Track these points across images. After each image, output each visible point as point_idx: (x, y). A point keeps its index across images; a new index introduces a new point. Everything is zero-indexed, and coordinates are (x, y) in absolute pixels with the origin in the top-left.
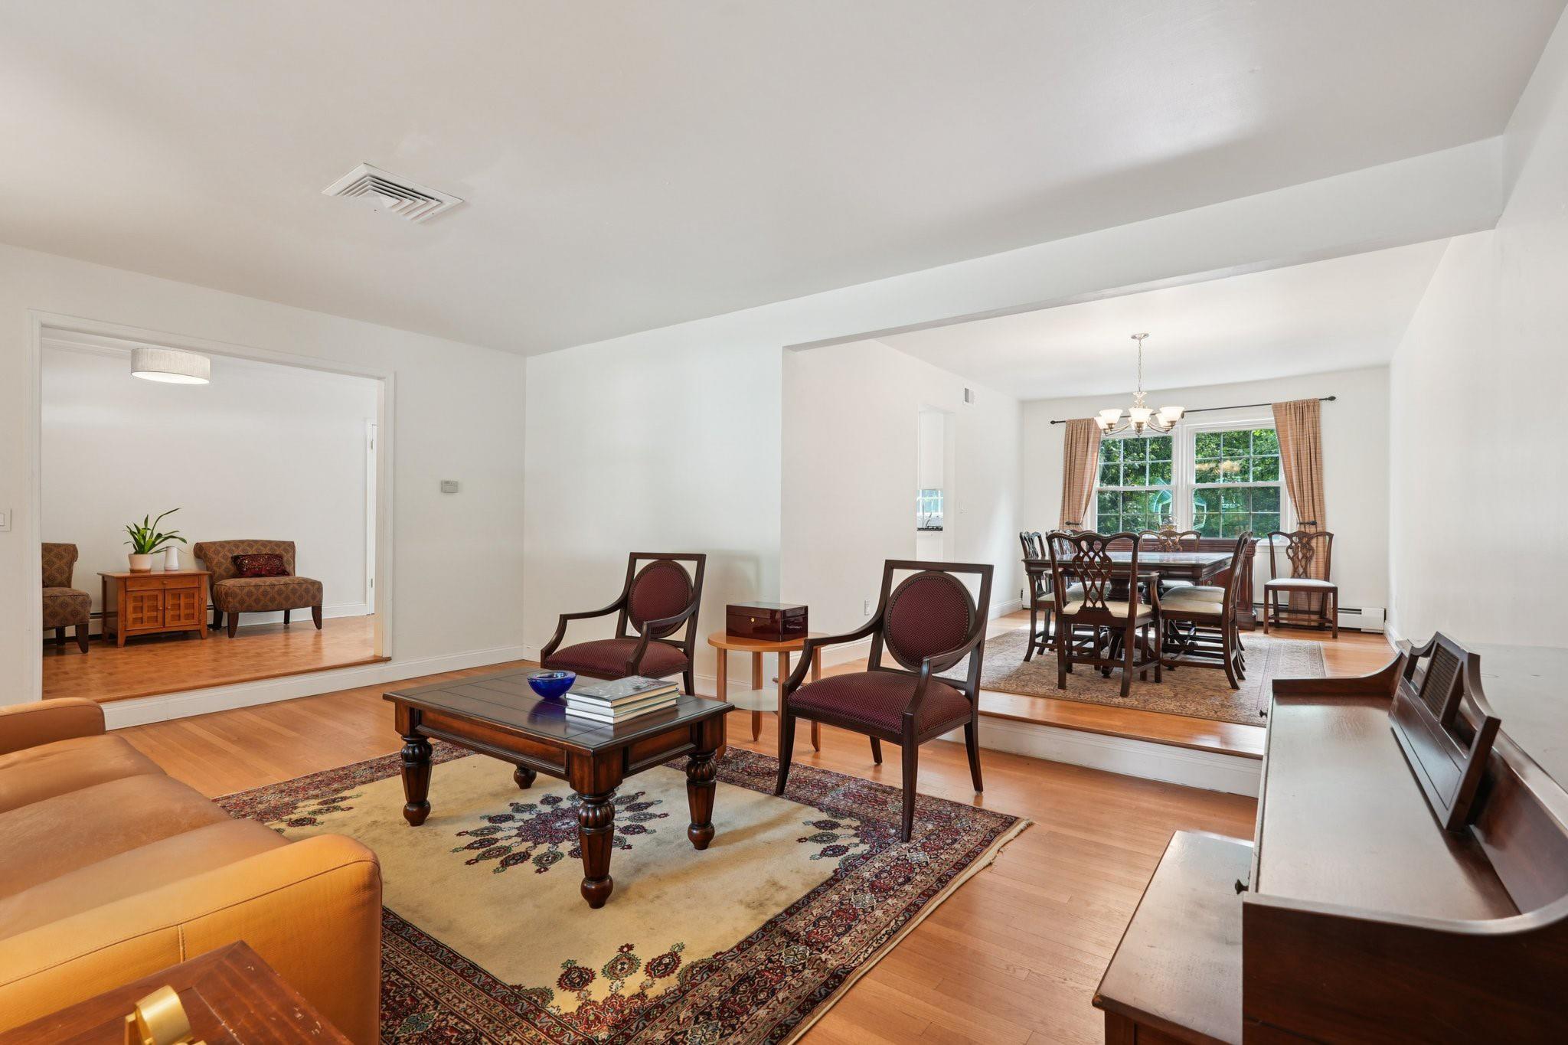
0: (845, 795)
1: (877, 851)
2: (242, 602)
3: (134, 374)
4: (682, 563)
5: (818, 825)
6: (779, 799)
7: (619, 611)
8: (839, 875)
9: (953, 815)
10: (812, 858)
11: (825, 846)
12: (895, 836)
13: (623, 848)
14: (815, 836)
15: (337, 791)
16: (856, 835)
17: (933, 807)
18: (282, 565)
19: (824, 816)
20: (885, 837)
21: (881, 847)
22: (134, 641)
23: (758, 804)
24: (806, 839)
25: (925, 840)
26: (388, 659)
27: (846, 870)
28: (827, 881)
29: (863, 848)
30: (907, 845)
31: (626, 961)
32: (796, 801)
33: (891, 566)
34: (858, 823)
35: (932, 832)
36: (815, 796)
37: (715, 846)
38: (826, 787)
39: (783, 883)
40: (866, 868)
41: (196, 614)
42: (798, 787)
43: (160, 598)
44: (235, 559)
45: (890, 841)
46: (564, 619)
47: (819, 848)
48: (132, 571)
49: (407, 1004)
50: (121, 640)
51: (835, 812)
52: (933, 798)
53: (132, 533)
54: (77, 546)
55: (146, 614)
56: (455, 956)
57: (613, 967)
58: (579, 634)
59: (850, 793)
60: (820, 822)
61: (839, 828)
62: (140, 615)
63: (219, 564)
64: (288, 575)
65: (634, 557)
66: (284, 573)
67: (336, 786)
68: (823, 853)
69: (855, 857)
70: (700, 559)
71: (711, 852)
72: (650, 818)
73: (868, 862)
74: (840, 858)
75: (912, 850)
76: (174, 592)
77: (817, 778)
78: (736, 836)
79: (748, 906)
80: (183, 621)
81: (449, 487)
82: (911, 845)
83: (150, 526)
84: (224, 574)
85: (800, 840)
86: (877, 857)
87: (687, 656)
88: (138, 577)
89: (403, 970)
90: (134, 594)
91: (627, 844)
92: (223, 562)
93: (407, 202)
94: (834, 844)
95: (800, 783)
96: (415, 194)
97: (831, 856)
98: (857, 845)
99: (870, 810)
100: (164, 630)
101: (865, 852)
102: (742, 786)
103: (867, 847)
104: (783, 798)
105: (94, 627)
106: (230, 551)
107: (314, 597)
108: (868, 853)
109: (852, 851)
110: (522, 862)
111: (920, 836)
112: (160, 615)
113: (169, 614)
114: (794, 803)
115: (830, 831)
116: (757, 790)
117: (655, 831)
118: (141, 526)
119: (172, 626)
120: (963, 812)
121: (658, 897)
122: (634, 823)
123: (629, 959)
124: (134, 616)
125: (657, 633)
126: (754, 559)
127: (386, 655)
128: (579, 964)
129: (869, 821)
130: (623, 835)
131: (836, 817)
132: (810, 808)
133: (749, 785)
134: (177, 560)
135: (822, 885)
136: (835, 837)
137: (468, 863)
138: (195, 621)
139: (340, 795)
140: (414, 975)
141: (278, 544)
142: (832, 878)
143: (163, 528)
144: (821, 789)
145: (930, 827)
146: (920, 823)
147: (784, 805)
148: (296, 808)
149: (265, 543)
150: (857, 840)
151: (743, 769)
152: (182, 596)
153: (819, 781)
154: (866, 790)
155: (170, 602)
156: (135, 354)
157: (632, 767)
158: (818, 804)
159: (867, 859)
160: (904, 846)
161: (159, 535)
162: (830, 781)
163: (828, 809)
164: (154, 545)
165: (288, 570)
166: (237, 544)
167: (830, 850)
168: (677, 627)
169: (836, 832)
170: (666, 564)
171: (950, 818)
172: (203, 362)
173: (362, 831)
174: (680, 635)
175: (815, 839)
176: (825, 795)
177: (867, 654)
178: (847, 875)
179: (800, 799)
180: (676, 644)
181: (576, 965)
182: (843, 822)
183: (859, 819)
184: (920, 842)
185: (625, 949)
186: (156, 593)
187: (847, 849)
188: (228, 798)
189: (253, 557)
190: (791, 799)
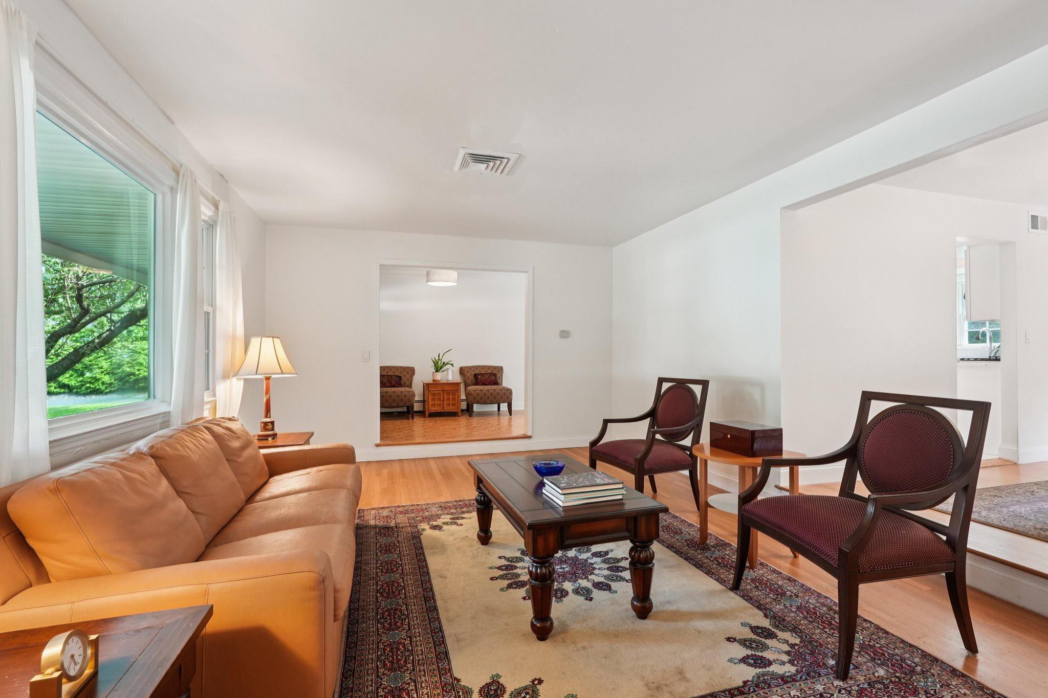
0: (798, 608)
1: (801, 678)
2: (475, 398)
3: (428, 283)
4: (691, 386)
5: (754, 629)
6: (732, 594)
7: (649, 418)
8: (747, 688)
9: (919, 669)
10: (731, 660)
11: (749, 652)
12: (832, 669)
13: (586, 599)
14: (745, 640)
15: (463, 512)
16: (788, 653)
17: (897, 651)
18: (496, 379)
19: (766, 623)
20: (819, 666)
21: (808, 675)
22: (433, 415)
23: (712, 593)
24: (735, 640)
25: (866, 686)
26: (530, 437)
27: (757, 686)
28: (732, 689)
29: (790, 669)
30: (841, 683)
31: (531, 693)
32: (747, 600)
33: (867, 397)
34: (797, 641)
35: (880, 680)
36: (768, 600)
37: (652, 620)
38: (783, 594)
39: (689, 675)
40: (779, 691)
41: (456, 403)
42: (757, 587)
43: (442, 394)
44: (475, 375)
45: (823, 671)
46: (606, 422)
47: (743, 652)
48: (433, 381)
49: (401, 663)
50: (427, 414)
51: (780, 622)
52: (903, 641)
53: (434, 362)
54: (415, 368)
55: (437, 402)
56: (443, 641)
57: (519, 693)
58: (615, 434)
59: (805, 607)
60: (758, 627)
61: (775, 640)
62: (434, 403)
63: (468, 378)
64: (498, 385)
65: (661, 381)
66: (496, 383)
67: (465, 509)
68: (744, 660)
69: (774, 676)
70: (705, 384)
71: (648, 624)
72: (620, 581)
73: (785, 686)
74: (758, 670)
75: (843, 691)
76: (448, 392)
77: (779, 583)
78: (676, 616)
79: (647, 685)
80: (451, 407)
81: (565, 334)
82: (846, 686)
83: (440, 358)
84: (470, 383)
85: (728, 639)
86: (798, 684)
87: (692, 458)
88: (435, 383)
89: (414, 639)
90: (432, 392)
91: (591, 596)
92: (470, 376)
93: (491, 164)
94: (760, 654)
95: (759, 582)
96: (494, 158)
97: (750, 665)
98: (783, 663)
99: (818, 631)
100: (444, 411)
101: (788, 674)
102: (706, 573)
103: (793, 669)
104: (736, 594)
105: (417, 407)
106: (474, 371)
107: (508, 398)
108: (790, 676)
109: (774, 668)
110: (519, 588)
111: (862, 679)
112: (442, 403)
113: (446, 402)
114: (745, 602)
115: (763, 640)
116: (717, 580)
117: (616, 592)
118: (437, 359)
119: (447, 409)
120: (935, 670)
121: (584, 648)
122: (606, 581)
123: (533, 691)
124: (432, 403)
125: (673, 437)
126: (761, 385)
127: (529, 434)
128: (501, 681)
129: (810, 642)
130: (593, 588)
131: (777, 627)
132: (757, 611)
133: (713, 573)
134: (451, 375)
135: (724, 691)
136: (765, 647)
137: (492, 579)
138: (456, 407)
139: (463, 516)
140: (416, 645)
141: (495, 368)
142: (738, 689)
143: (445, 360)
144: (778, 595)
145: (881, 672)
146: (870, 664)
147: (734, 600)
148: (439, 518)
149: (489, 367)
150: (785, 658)
151: (715, 559)
152: (451, 394)
153: (780, 587)
154: (825, 609)
155: (446, 397)
156: (428, 273)
157: (568, 542)
158: (766, 609)
159: (786, 682)
160: (836, 683)
161: (444, 363)
162: (790, 588)
163: (774, 617)
164: (441, 368)
165: (498, 382)
166: (477, 367)
167: (752, 659)
168: (686, 435)
169: (770, 642)
170: (681, 385)
171: (913, 671)
172: (454, 274)
173: (457, 541)
174: (687, 442)
175: (744, 643)
176: (779, 602)
177: (839, 479)
178: (755, 691)
179: (751, 599)
180: (684, 448)
181: (500, 680)
182: (781, 634)
183: (801, 637)
184: (858, 686)
185: (536, 682)
186: (440, 392)
187: (770, 663)
188: (418, 505)
189: (482, 375)
190: (743, 597)
